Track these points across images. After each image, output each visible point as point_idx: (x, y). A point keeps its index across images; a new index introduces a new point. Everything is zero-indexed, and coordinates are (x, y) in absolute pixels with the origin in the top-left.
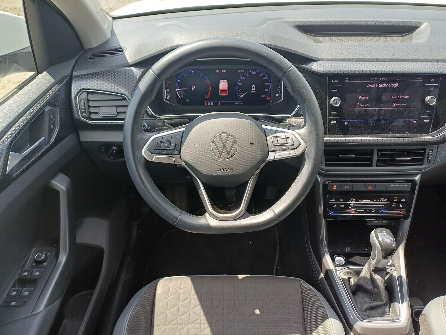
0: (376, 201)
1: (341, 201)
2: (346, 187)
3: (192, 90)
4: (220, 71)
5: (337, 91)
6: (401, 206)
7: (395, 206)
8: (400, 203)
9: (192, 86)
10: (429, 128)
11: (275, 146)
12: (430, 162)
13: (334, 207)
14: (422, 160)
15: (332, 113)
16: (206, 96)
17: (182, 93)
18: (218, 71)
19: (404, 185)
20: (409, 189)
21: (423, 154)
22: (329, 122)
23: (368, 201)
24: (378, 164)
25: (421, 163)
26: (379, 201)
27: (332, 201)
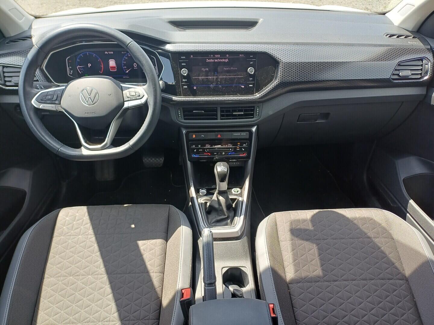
0: (225, 146)
1: (200, 146)
2: (202, 136)
3: (89, 67)
4: (108, 53)
5: (185, 64)
6: (243, 150)
7: (239, 149)
8: (242, 147)
9: (89, 64)
10: (253, 91)
11: (128, 97)
12: (258, 116)
13: (195, 151)
14: (253, 115)
15: (183, 80)
16: (100, 71)
17: (82, 70)
18: (106, 53)
19: (244, 134)
20: (248, 137)
21: (253, 110)
22: (182, 87)
23: (219, 146)
24: (222, 118)
25: (252, 117)
26: (227, 146)
27: (193, 147)
